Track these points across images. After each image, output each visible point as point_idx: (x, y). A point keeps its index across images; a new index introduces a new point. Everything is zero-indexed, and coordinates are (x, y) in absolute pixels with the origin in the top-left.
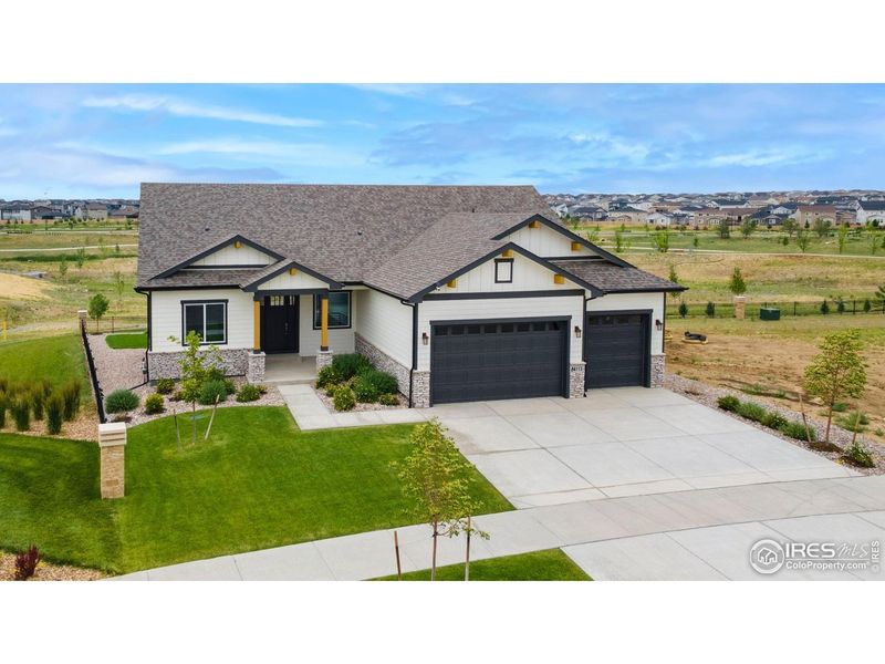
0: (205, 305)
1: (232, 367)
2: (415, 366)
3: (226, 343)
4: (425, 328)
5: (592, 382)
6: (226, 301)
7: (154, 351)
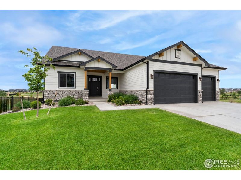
0: (67, 74)
1: (77, 97)
2: (148, 87)
3: (75, 88)
4: (151, 72)
5: (205, 99)
6: (75, 73)
7: (46, 89)
